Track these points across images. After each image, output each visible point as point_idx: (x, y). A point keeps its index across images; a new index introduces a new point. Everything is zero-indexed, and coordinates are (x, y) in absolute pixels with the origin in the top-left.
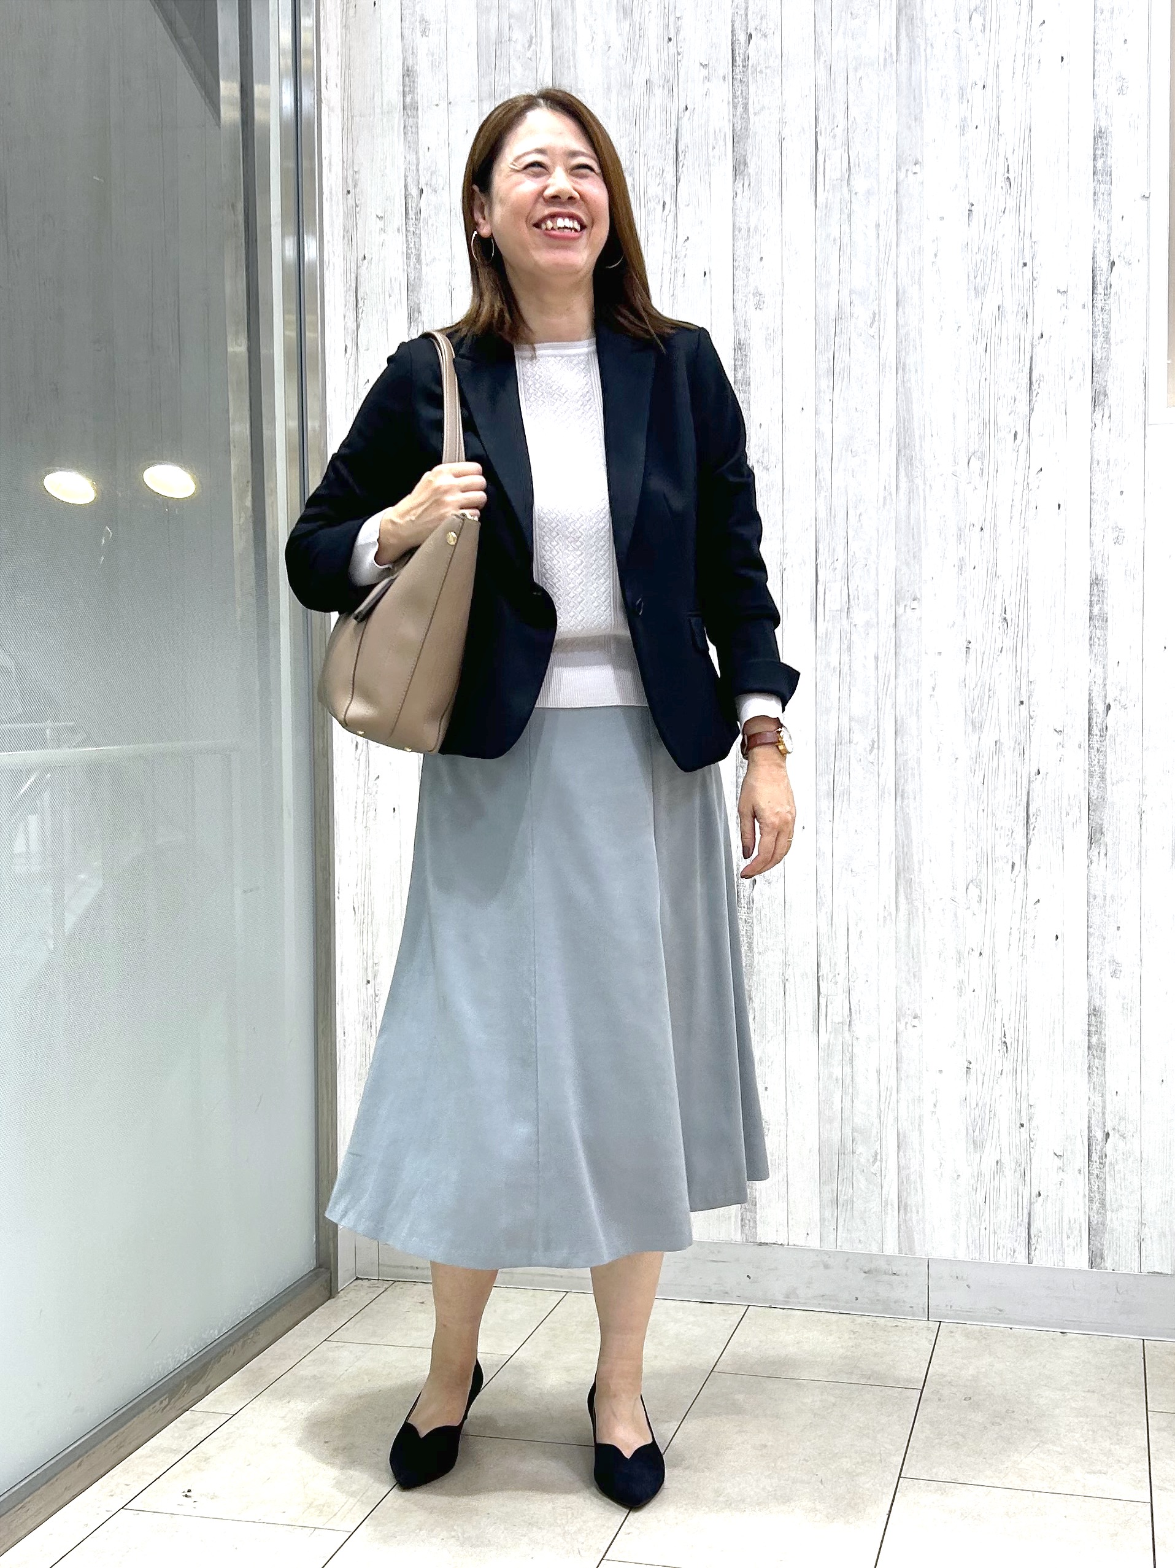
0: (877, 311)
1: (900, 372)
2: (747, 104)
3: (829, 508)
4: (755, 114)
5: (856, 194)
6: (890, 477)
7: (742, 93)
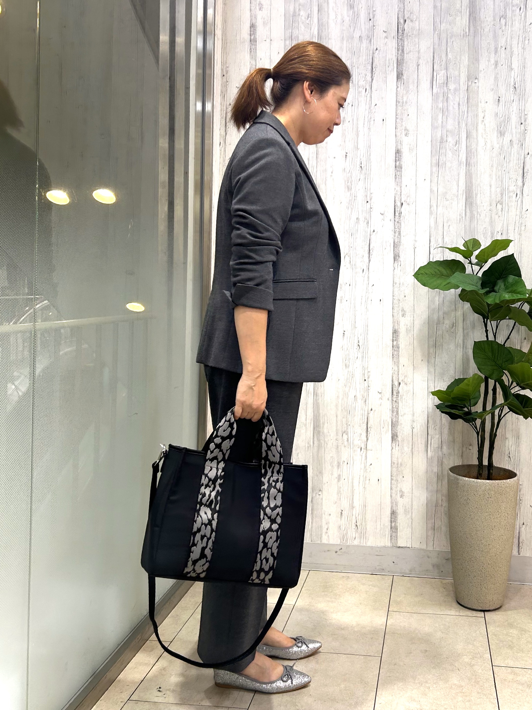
0: (458, 140)
1: (468, 166)
2: (403, 49)
3: (435, 222)
4: (407, 54)
5: (450, 90)
6: (462, 210)
7: (401, 44)
